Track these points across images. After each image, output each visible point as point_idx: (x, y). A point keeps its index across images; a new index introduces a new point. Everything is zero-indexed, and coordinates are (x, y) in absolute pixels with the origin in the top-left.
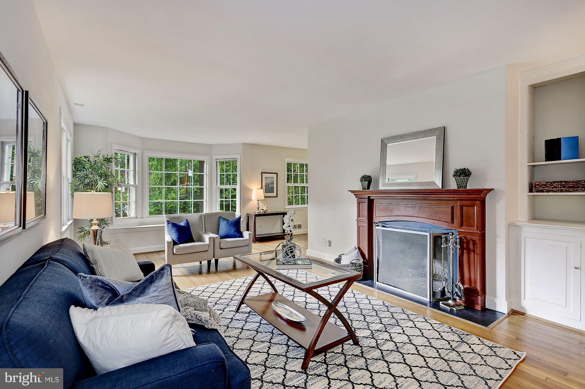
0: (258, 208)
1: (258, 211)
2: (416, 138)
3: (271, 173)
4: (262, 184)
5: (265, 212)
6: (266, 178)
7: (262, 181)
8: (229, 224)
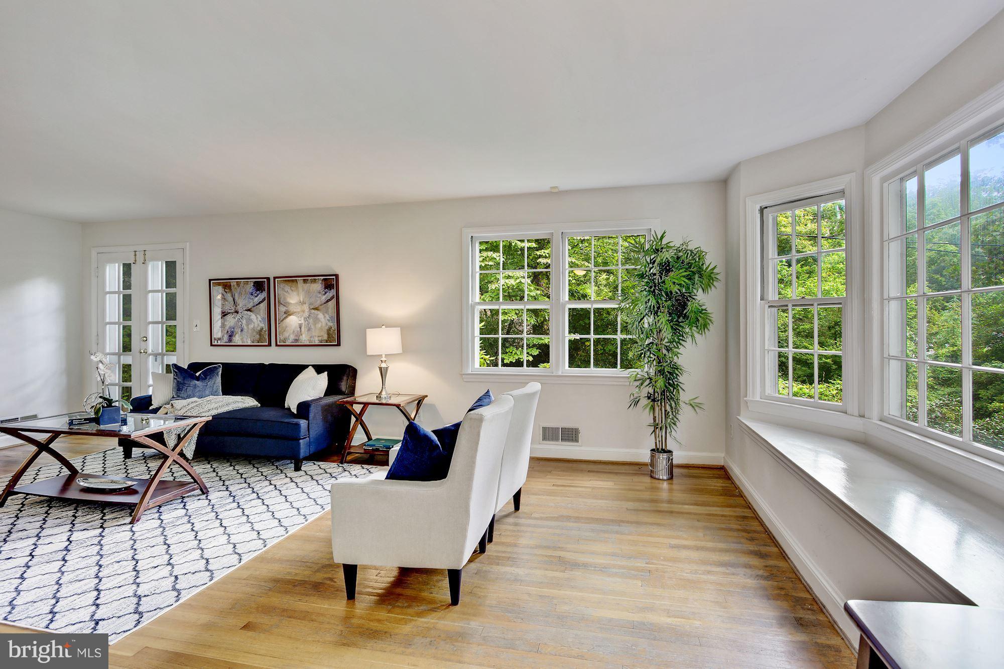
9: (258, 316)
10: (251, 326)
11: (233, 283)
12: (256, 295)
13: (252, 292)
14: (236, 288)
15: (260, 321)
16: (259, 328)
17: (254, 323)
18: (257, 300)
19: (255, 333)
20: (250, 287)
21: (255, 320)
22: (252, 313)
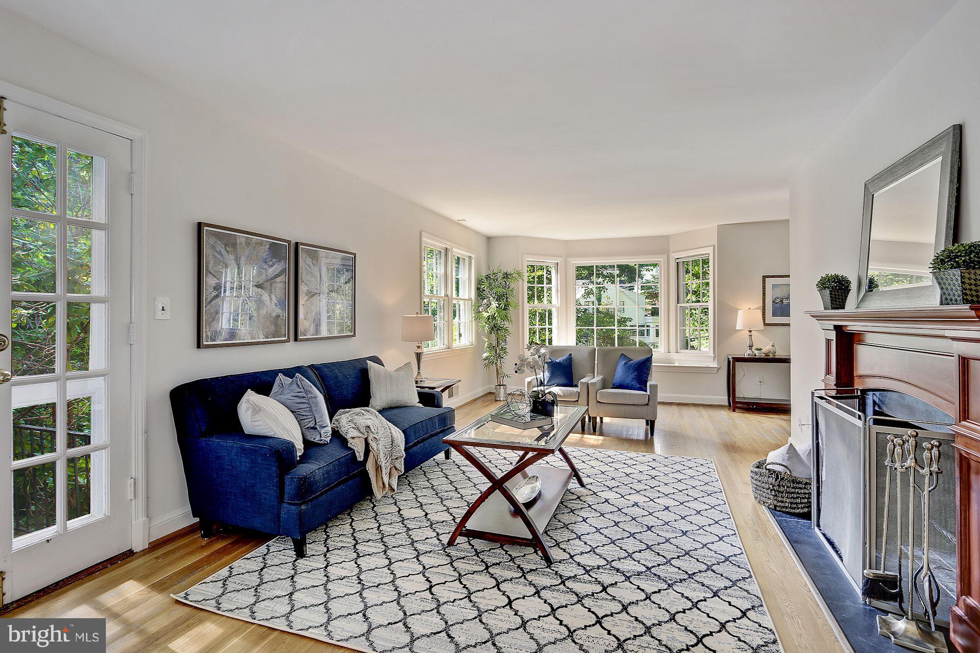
0: (751, 347)
1: (749, 352)
2: (911, 168)
3: (780, 276)
4: (764, 299)
5: (767, 356)
6: (774, 286)
7: (764, 294)
8: (627, 366)
9: (273, 297)
10: (263, 312)
11: (241, 238)
12: (271, 263)
13: (266, 259)
14: (243, 248)
15: (276, 305)
16: (274, 314)
17: (267, 307)
18: (271, 271)
19: (268, 323)
20: (264, 251)
21: (268, 303)
22: (263, 292)
